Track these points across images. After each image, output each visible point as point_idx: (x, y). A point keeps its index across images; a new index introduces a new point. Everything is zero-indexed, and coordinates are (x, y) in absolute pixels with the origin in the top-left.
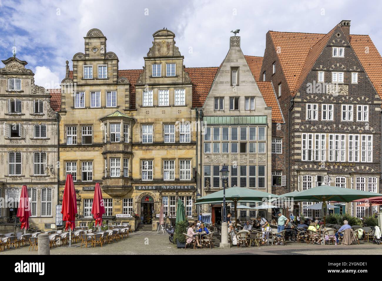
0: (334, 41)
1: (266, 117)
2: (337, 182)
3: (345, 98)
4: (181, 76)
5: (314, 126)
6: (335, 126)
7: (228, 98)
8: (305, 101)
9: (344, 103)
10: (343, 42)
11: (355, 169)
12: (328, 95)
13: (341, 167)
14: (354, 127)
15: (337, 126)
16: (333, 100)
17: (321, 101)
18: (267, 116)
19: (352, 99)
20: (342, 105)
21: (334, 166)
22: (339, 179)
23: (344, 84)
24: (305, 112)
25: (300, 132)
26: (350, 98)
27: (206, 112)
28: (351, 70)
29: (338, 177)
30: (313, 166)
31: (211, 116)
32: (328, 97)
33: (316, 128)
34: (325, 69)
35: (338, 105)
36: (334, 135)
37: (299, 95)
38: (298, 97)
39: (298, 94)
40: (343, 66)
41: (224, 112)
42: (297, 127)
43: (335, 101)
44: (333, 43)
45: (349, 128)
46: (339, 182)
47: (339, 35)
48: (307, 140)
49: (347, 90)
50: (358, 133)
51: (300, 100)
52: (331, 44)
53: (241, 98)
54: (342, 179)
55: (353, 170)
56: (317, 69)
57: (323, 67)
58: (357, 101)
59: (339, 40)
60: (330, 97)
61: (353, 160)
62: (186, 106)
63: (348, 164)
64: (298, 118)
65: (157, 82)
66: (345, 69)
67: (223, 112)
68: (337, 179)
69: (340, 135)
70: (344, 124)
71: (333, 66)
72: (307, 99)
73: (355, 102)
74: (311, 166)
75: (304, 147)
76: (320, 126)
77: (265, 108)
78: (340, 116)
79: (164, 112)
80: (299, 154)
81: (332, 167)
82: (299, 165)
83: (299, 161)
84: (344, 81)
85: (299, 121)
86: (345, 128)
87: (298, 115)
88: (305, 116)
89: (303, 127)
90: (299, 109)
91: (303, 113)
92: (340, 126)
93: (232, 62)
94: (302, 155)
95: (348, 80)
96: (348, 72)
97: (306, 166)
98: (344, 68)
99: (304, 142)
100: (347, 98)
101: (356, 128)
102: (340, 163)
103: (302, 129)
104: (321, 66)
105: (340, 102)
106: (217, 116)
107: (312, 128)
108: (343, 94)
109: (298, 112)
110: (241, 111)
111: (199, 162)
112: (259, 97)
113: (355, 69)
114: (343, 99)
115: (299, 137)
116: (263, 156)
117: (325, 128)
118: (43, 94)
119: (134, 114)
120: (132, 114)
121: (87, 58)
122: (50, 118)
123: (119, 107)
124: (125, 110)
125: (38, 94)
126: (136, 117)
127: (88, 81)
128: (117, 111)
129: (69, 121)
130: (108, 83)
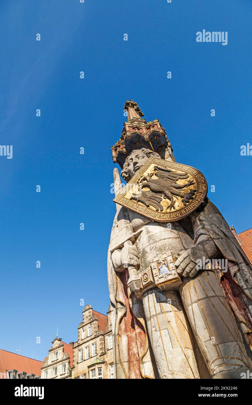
118: (66, 358)
119: (105, 358)
120: (104, 357)
121: (84, 325)
122: (68, 375)
123: (97, 354)
124: (100, 356)
125: (64, 358)
126: (106, 360)
127: (84, 340)
128: (97, 358)
129: (76, 374)
130: (92, 338)
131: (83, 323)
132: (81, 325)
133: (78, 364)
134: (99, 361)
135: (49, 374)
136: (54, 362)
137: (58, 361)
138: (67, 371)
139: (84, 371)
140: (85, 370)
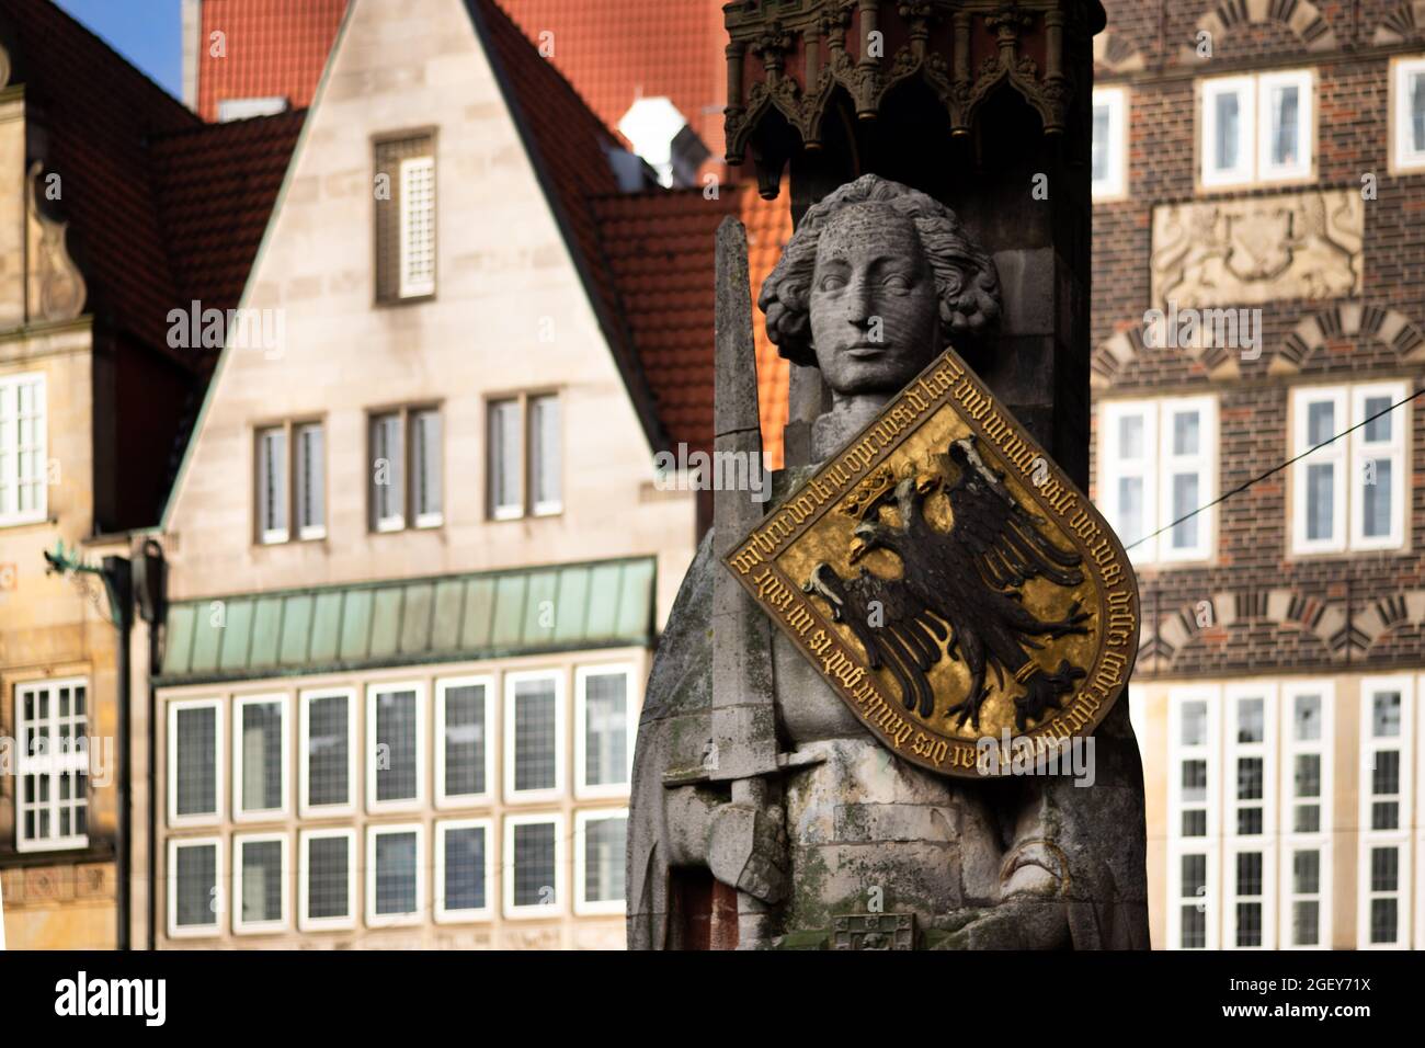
1: (645, 570)
3: (1330, 322)
6: (1226, 604)
7: (354, 422)
9: (1314, 375)
12: (1167, 308)
15: (1251, 605)
16: (1213, 356)
18: (654, 557)
19: (1393, 325)
20: (1302, 399)
23: (1314, 188)
26: (1372, 320)
27: (195, 560)
28: (1382, 36)
35: (1254, 401)
36: (1221, 699)
40: (1305, 12)
41: (326, 551)
43: (1230, 369)
45: (1370, 621)
49: (1355, 246)
53: (450, 410)
62: (49, 522)
66: (1327, 41)
67: (315, 554)
69: (1279, 697)
70: (1312, 587)
71: (1210, 23)
78: (1276, 506)
84: (1322, 161)
86: (1332, 622)
92: (1278, 605)
98: (1313, 30)
100: (1351, 319)
104: (1100, 43)
105: (1280, 365)
106: (269, 595)
108: (1305, 288)
110: (455, 535)
114: (1310, 333)
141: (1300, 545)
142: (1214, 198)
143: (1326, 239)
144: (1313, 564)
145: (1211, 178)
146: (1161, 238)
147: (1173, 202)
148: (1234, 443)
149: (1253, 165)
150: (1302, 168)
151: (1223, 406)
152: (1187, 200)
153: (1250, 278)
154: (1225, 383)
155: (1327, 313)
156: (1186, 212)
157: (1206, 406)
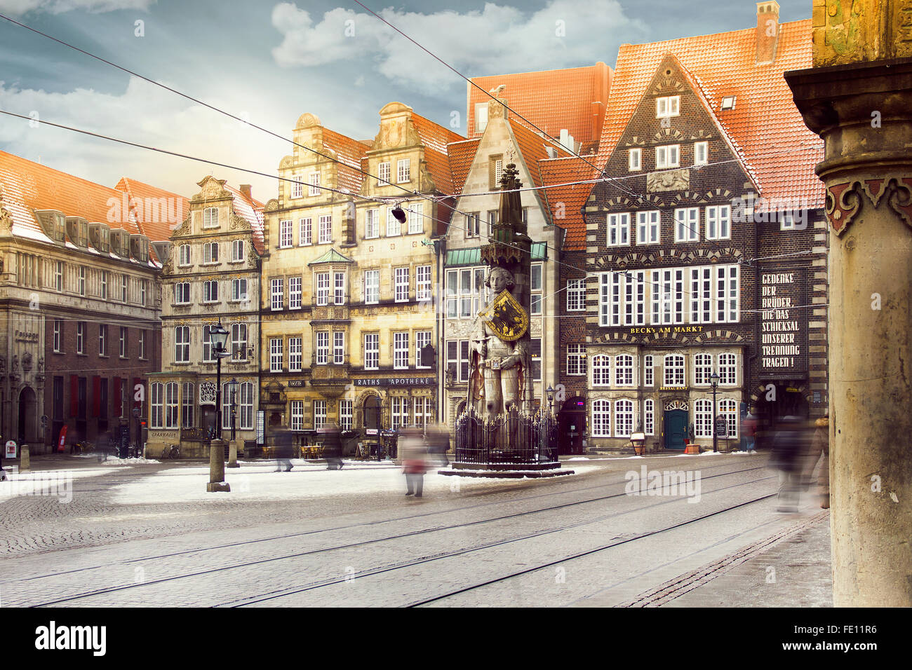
0: (659, 87)
1: (545, 244)
2: (667, 364)
3: (683, 195)
4: (417, 181)
5: (622, 257)
6: (662, 253)
7: (486, 213)
8: (605, 209)
9: (680, 206)
10: (678, 84)
11: (703, 338)
12: (650, 193)
13: (674, 335)
14: (701, 252)
15: (667, 252)
16: (659, 202)
17: (635, 207)
18: (546, 242)
19: (696, 196)
20: (677, 211)
21: (661, 334)
22: (671, 358)
23: (679, 168)
24: (605, 232)
25: (595, 270)
26: (691, 195)
27: (453, 242)
28: (693, 138)
29: (668, 355)
30: (620, 336)
31: (459, 250)
32: (648, 197)
33: (627, 261)
34: (643, 143)
35: (667, 211)
36: (661, 272)
37: (594, 200)
38: (593, 204)
39: (593, 198)
40: (678, 133)
41: (480, 240)
42: (592, 261)
43: (663, 205)
44: (658, 90)
45: (691, 256)
46: (672, 364)
47: (668, 72)
48: (610, 284)
49: (688, 180)
50: (708, 263)
51: (595, 209)
52: (655, 93)
54: (677, 358)
55: (698, 339)
56: (628, 144)
57: (639, 140)
58: (707, 198)
59: (668, 83)
60: (652, 198)
61: (701, 320)
62: (424, 233)
63: (688, 329)
64: (592, 244)
65: (384, 194)
66: (682, 139)
67: (477, 240)
68: (667, 359)
69: (673, 271)
70: (681, 249)
71: (658, 135)
72: (608, 206)
73: (703, 201)
74: (616, 336)
75: (605, 299)
76: (635, 256)
77: (544, 227)
78: (672, 232)
79: (393, 247)
80: (595, 314)
81: (657, 336)
82: (593, 335)
83: (595, 325)
84: (681, 163)
85: (594, 250)
86: (683, 256)
87: (592, 238)
88: (605, 239)
89: (601, 261)
90: (594, 227)
91: (601, 233)
92: (673, 253)
93: (491, 146)
94: (601, 315)
95: (687, 160)
96: (687, 143)
97: (607, 336)
98: (679, 136)
99: (605, 289)
100: (687, 194)
101: (705, 254)
102: (672, 327)
103: (600, 265)
104: (635, 139)
105: (672, 204)
106: (468, 249)
107: (618, 261)
108: (678, 189)
109: (592, 232)
111: (441, 336)
112: (534, 207)
113: (701, 135)
114: (679, 197)
115: (595, 280)
116: (538, 320)
117: (644, 259)
118: (242, 229)
119: (354, 253)
120: (351, 252)
121: (296, 163)
122: (251, 267)
123: (333, 242)
124: (342, 247)
125: (237, 230)
126: (356, 258)
127: (296, 201)
128: (333, 250)
129: (273, 271)
130: (320, 201)
131: (296, 158)
132: (288, 163)
133: (280, 251)
134: (337, 258)
135: (196, 256)
136: (209, 232)
137: (219, 231)
138: (246, 258)
139: (295, 268)
140: (298, 268)
141: (677, 240)
142: (659, 170)
143: (682, 178)
144: (680, 244)
145: (659, 166)
146: (648, 179)
147: (651, 171)
148: (663, 220)
149: (668, 164)
150: (677, 165)
151: (661, 212)
152: (654, 171)
153: (667, 186)
154: (661, 208)
155: (682, 193)
156: (653, 173)
157: (658, 212)
